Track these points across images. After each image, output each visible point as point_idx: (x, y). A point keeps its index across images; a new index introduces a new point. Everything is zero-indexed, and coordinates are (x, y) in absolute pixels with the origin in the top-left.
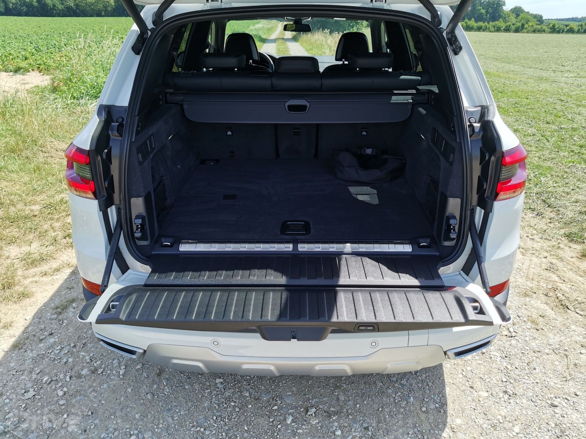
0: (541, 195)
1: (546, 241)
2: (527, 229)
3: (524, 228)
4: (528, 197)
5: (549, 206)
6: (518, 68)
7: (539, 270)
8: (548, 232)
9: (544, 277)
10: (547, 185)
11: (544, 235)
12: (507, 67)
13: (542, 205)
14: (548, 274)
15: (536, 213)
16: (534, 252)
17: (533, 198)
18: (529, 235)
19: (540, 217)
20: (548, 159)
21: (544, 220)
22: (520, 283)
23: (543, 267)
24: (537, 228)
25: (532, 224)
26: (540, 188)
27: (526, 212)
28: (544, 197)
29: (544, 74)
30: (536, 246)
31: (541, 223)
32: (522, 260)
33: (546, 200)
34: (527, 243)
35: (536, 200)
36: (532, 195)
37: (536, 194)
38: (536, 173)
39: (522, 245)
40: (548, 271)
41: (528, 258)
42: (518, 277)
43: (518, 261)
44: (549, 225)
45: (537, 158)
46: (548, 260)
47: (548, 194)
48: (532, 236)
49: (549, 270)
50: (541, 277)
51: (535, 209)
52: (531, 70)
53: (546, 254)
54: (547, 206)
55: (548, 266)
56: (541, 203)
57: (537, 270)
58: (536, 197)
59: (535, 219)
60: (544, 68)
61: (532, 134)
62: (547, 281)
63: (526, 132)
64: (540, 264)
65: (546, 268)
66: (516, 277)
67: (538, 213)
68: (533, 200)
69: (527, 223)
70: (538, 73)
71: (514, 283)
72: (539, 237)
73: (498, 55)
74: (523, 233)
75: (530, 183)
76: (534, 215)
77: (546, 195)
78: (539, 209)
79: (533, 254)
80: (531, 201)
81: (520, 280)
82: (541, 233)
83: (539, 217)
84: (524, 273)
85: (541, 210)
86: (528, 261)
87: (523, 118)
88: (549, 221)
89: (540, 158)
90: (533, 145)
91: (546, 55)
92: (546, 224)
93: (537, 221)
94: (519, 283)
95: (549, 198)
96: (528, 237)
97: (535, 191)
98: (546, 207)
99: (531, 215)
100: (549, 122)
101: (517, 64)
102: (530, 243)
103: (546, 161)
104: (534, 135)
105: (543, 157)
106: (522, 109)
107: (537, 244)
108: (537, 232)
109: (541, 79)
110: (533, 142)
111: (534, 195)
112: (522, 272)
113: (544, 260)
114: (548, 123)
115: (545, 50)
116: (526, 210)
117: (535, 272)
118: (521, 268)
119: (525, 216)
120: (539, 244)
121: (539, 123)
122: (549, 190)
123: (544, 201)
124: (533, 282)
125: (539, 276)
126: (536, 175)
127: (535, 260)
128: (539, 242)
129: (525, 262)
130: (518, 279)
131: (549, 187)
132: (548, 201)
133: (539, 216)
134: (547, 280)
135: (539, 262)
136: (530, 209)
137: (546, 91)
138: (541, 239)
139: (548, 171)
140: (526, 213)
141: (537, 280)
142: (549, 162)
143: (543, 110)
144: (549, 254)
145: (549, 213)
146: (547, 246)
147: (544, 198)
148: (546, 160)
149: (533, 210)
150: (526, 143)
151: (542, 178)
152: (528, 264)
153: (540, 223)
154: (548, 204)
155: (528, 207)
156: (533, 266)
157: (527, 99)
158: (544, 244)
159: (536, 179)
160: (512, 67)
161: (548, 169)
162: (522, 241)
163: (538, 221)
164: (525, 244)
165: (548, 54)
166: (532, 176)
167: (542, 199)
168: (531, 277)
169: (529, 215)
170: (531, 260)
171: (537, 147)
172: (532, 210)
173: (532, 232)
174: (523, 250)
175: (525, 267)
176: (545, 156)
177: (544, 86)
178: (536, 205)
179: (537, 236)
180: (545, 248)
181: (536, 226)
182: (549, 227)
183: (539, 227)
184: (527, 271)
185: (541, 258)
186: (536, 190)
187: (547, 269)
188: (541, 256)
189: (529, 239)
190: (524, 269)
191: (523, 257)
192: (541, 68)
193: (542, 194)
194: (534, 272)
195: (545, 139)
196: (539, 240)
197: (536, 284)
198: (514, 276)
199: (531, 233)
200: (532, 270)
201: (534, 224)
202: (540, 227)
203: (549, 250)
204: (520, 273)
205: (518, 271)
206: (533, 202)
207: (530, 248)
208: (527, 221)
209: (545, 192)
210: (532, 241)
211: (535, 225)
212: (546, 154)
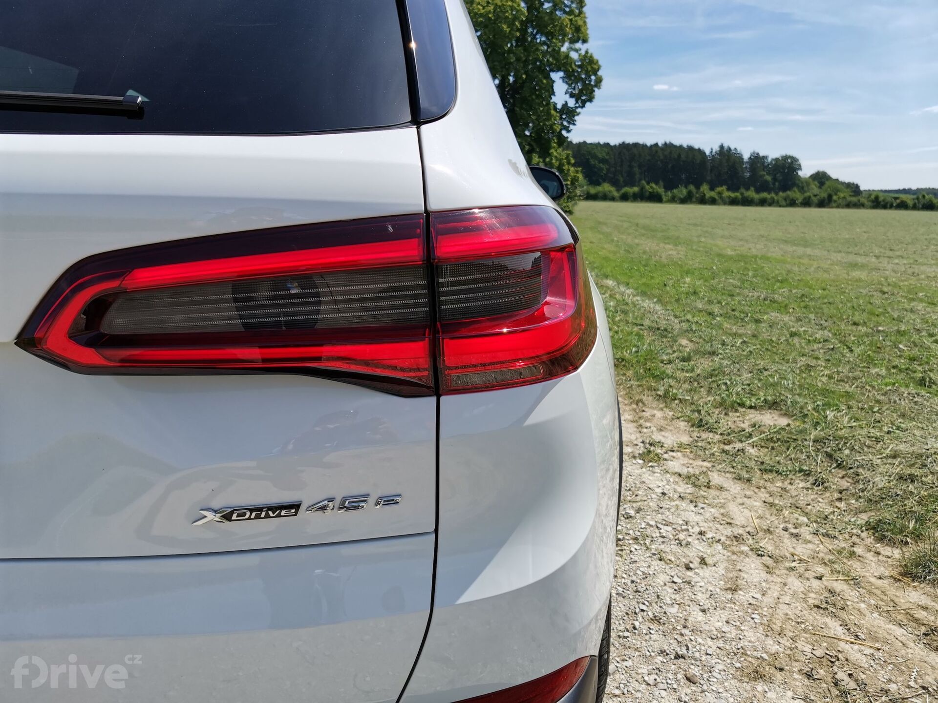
0: (825, 443)
1: (825, 540)
2: (786, 513)
3: (782, 510)
4: (798, 448)
5: (840, 464)
6: (817, 252)
7: (799, 608)
8: (832, 520)
9: (810, 628)
10: (837, 423)
11: (824, 526)
12: (800, 250)
13: (826, 464)
14: (821, 619)
15: (811, 479)
16: (794, 564)
17: (807, 450)
18: (790, 526)
19: (820, 487)
20: (846, 380)
21: (828, 494)
22: (750, 642)
23: (811, 602)
24: (811, 510)
25: (802, 503)
26: (822, 430)
27: (794, 477)
28: (829, 448)
29: (860, 260)
30: (802, 550)
31: (821, 500)
32: (764, 584)
33: (833, 453)
34: (781, 544)
35: (813, 453)
36: (806, 443)
37: (814, 441)
38: (818, 403)
39: (770, 548)
40: (821, 611)
41: (779, 580)
42: (746, 628)
43: (753, 587)
44: (838, 504)
45: (826, 378)
46: (825, 583)
47: (837, 442)
48: (796, 528)
49: (824, 609)
50: (803, 626)
51: (811, 472)
52: (839, 255)
53: (821, 569)
54: (835, 465)
55: (822, 598)
56: (824, 460)
57: (796, 608)
58: (813, 448)
59: (810, 491)
60: (862, 252)
61: (822, 340)
62: (817, 637)
63: (812, 337)
64: (805, 595)
65: (817, 603)
66: (743, 628)
67: (816, 480)
68: (808, 454)
69: (791, 500)
70: (852, 258)
71: (734, 643)
72: (811, 530)
73: (789, 236)
74: (777, 522)
75: (805, 422)
76: (808, 485)
77: (833, 444)
78: (819, 470)
79: (792, 569)
80: (803, 457)
81: (750, 635)
82: (816, 522)
83: (817, 488)
84: (762, 616)
85: (822, 474)
86: (777, 588)
87: (812, 316)
88: (836, 495)
89: (830, 377)
90: (820, 356)
91: (866, 235)
92: (831, 503)
93: (812, 497)
94: (746, 644)
95: (840, 450)
96: (786, 529)
97: (812, 437)
98: (833, 466)
99: (802, 485)
100: (857, 322)
101: (819, 248)
102: (789, 544)
103: (842, 383)
104: (825, 341)
105: (836, 376)
106: (812, 304)
107: (804, 546)
108: (809, 519)
109: (854, 266)
110: (821, 351)
111: (811, 444)
112: (758, 614)
113: (816, 583)
114: (855, 324)
115: (865, 230)
116: (793, 473)
117: (790, 613)
118: (759, 604)
119: (789, 487)
120: (810, 546)
121: (839, 323)
122: (841, 433)
123: (829, 456)
124: (781, 640)
125: (798, 623)
126: (818, 405)
127: (795, 583)
128: (810, 542)
129: (769, 588)
130: (746, 633)
131: (841, 429)
132: (837, 455)
133: (818, 486)
134: (817, 635)
135: (802, 589)
136: (801, 471)
137: (859, 280)
138: (815, 536)
139: (843, 400)
140: (792, 479)
141: (791, 634)
142: (847, 385)
143: (849, 305)
144: (829, 569)
145: (838, 480)
146: (826, 550)
147: (829, 450)
148: (843, 381)
149: (807, 474)
150: (809, 353)
151: (828, 412)
152: (776, 595)
153: (819, 502)
154: (837, 461)
155: (797, 469)
156: (787, 599)
157: (824, 290)
158: (821, 546)
159: (816, 414)
160: (809, 251)
161: (842, 396)
162: (773, 539)
163: (816, 496)
164: (777, 547)
165: (867, 234)
166: (809, 408)
167: (826, 452)
168: (777, 628)
169: (798, 483)
170: (785, 585)
171: (829, 360)
172: (804, 475)
173: (797, 519)
174: (769, 562)
175: (768, 600)
176: (841, 374)
177: (856, 274)
178: (814, 464)
179: (807, 528)
180: (821, 555)
181: (810, 507)
182: (836, 510)
183: (813, 509)
184: (771, 611)
185: (808, 579)
186: (814, 434)
187: (818, 607)
188: (808, 574)
189: (787, 536)
190: (764, 604)
191: (769, 576)
192: (857, 252)
193: (826, 441)
194: (787, 614)
195: (845, 347)
196: (809, 537)
197: (788, 644)
198: (738, 624)
199: (795, 521)
200: (783, 609)
201: (806, 503)
202: (818, 508)
203: (829, 561)
204: (753, 616)
205: (750, 611)
206: (808, 457)
207: (788, 555)
208: (791, 496)
209: (831, 438)
210: (794, 540)
211: (808, 505)
212: (844, 371)
